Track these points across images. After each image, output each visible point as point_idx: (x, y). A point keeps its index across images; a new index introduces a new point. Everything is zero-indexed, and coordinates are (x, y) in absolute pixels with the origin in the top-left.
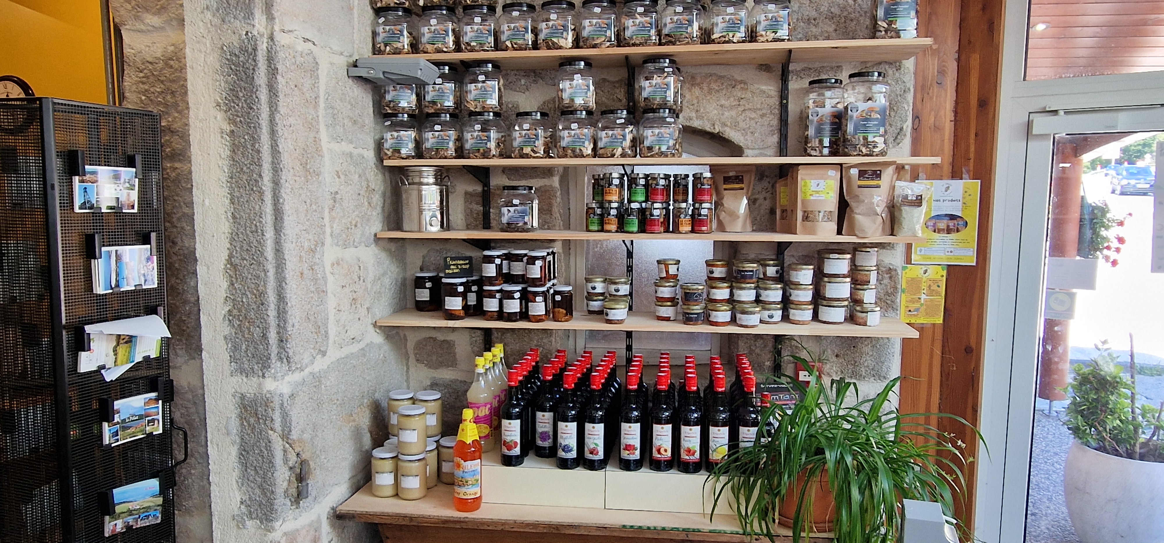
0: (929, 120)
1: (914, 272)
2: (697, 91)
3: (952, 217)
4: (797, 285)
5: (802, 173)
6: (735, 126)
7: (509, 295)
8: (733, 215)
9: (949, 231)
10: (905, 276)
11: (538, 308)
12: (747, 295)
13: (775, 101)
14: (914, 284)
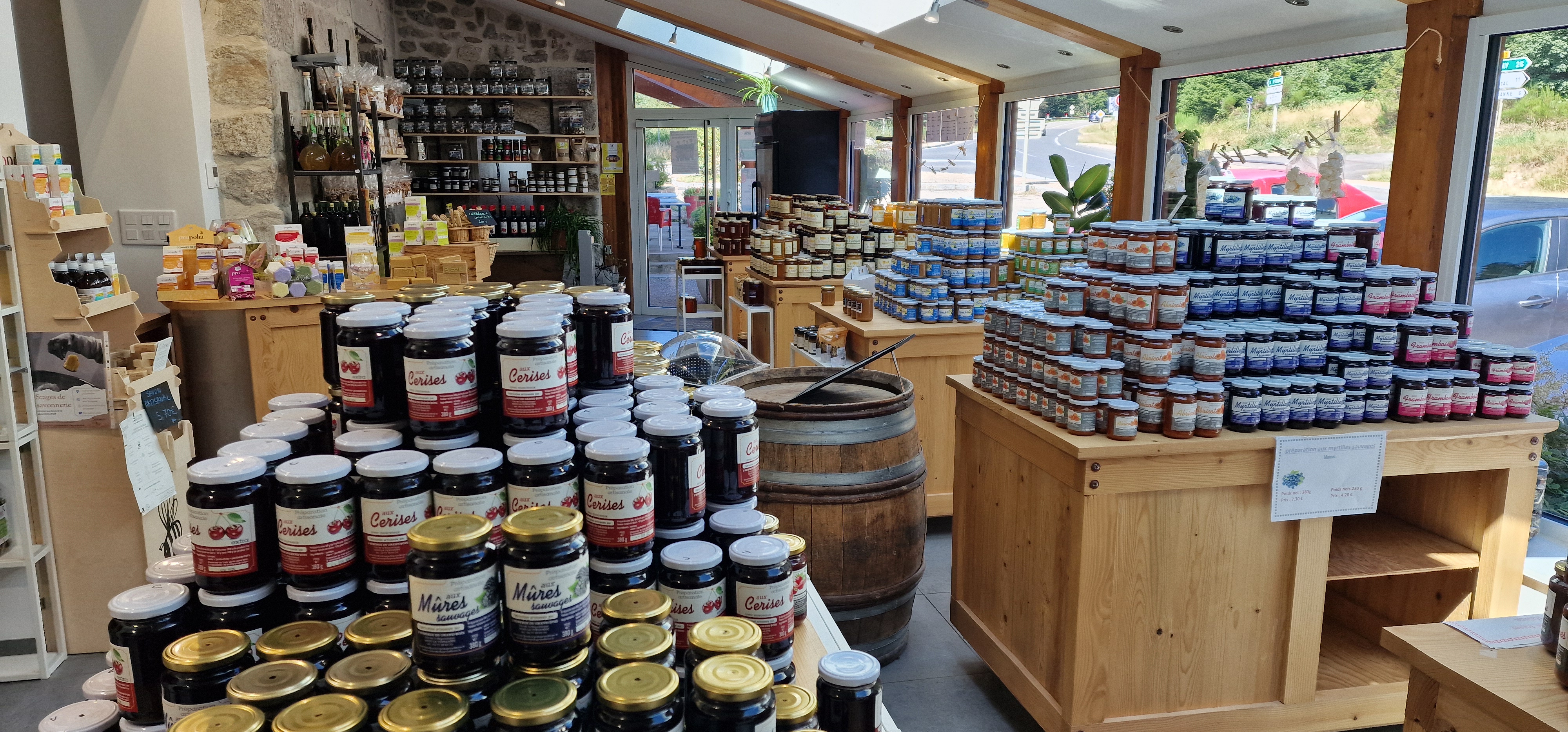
0: (604, 121)
1: (604, 176)
2: (519, 109)
3: (614, 156)
4: (559, 179)
5: (556, 140)
6: (535, 122)
7: (456, 183)
8: (535, 155)
9: (614, 161)
10: (600, 178)
11: (467, 187)
12: (542, 183)
13: (548, 113)
14: (604, 180)
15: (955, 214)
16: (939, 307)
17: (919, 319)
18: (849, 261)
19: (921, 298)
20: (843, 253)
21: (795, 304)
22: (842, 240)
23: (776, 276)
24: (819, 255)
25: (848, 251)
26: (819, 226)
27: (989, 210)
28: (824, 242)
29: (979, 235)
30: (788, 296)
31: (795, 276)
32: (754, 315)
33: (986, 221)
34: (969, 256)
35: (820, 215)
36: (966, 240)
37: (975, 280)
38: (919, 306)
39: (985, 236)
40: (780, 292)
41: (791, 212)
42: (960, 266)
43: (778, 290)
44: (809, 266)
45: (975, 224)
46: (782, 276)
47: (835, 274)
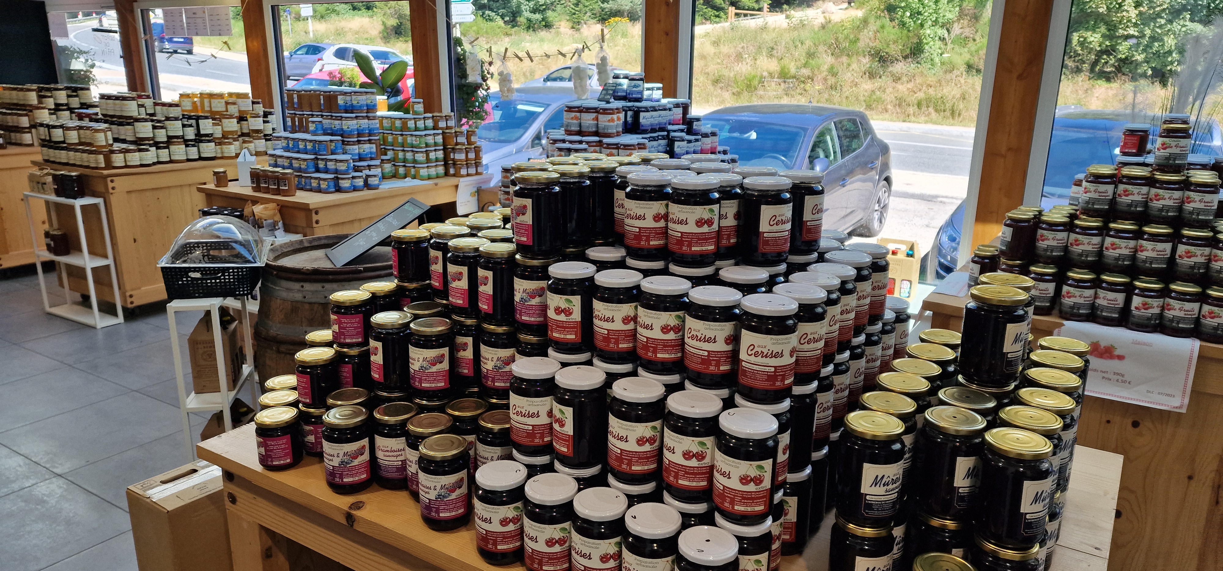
15: (341, 100)
16: (353, 178)
17: (339, 190)
18: (172, 148)
19: (336, 171)
20: (166, 140)
21: (128, 192)
22: (162, 128)
23: (103, 165)
24: (139, 143)
25: (170, 138)
26: (135, 114)
27: (368, 96)
28: (145, 130)
29: (363, 118)
30: (120, 185)
31: (123, 164)
32: (83, 207)
33: (367, 105)
34: (359, 135)
35: (134, 104)
36: (355, 122)
37: (366, 155)
38: (337, 179)
39: (368, 118)
40: (112, 181)
41: (40, 102)
42: (354, 143)
43: (109, 179)
44: (137, 154)
45: (359, 109)
46: (109, 165)
47: (161, 160)
